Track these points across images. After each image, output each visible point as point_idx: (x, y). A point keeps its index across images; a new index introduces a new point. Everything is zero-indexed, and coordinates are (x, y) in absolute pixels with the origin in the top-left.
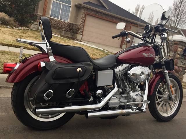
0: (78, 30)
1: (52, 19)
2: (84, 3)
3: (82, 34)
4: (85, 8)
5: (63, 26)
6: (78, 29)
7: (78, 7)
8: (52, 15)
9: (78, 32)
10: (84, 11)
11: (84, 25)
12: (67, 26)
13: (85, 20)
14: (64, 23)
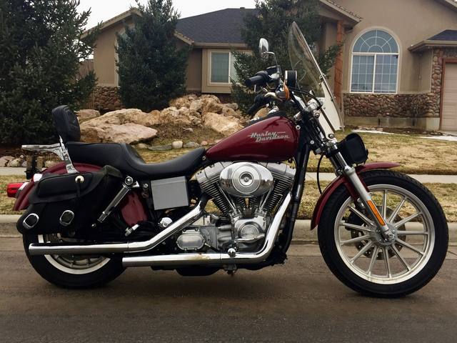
0: (425, 107)
1: (357, 96)
2: (434, 38)
3: (440, 116)
4: (437, 51)
5: (386, 106)
6: (427, 104)
7: (419, 53)
8: (354, 86)
9: (428, 112)
10: (436, 58)
11: (441, 93)
12: (394, 103)
13: (442, 79)
14: (387, 97)
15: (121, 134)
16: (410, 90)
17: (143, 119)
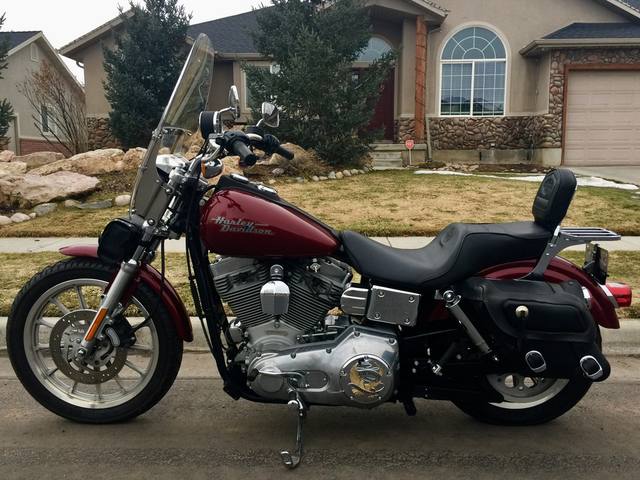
0: (542, 134)
1: (449, 122)
2: (552, 36)
3: (562, 146)
4: (558, 54)
5: (490, 133)
6: (544, 129)
7: (533, 57)
8: (445, 107)
9: (545, 141)
10: (555, 65)
11: (563, 113)
12: (501, 130)
13: (564, 93)
14: (491, 122)
15: (37, 188)
16: (524, 110)
17: (94, 164)
